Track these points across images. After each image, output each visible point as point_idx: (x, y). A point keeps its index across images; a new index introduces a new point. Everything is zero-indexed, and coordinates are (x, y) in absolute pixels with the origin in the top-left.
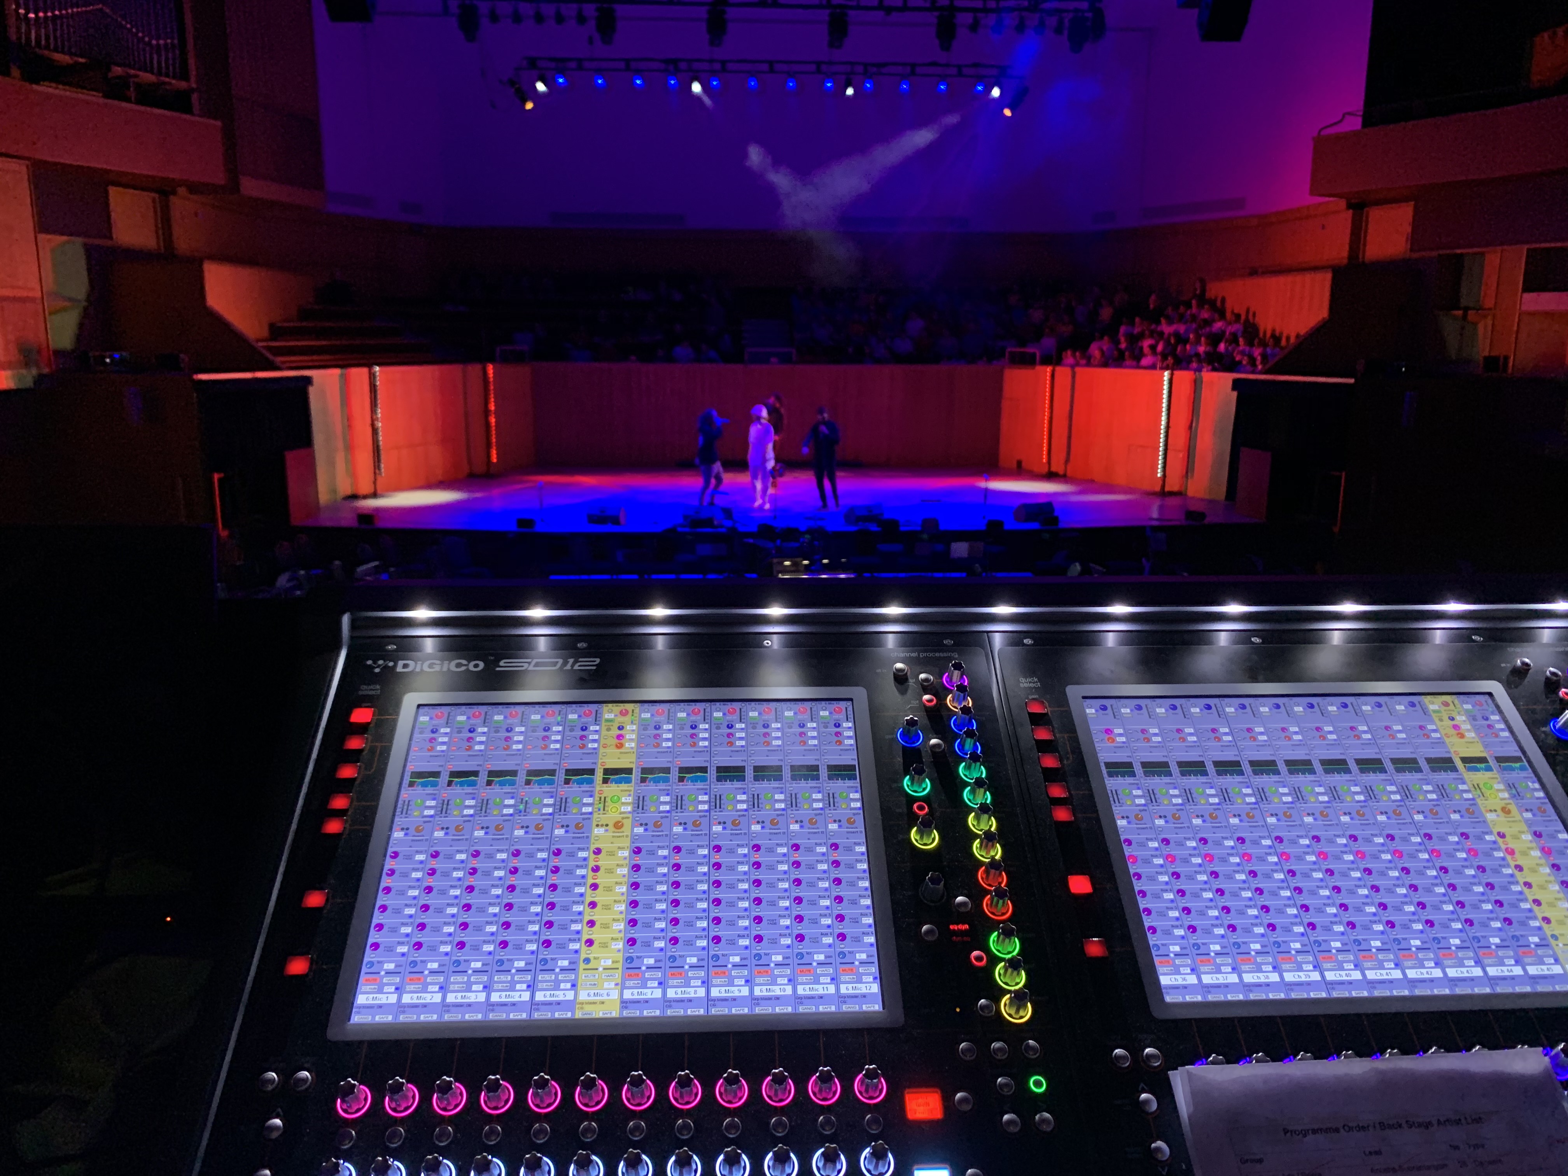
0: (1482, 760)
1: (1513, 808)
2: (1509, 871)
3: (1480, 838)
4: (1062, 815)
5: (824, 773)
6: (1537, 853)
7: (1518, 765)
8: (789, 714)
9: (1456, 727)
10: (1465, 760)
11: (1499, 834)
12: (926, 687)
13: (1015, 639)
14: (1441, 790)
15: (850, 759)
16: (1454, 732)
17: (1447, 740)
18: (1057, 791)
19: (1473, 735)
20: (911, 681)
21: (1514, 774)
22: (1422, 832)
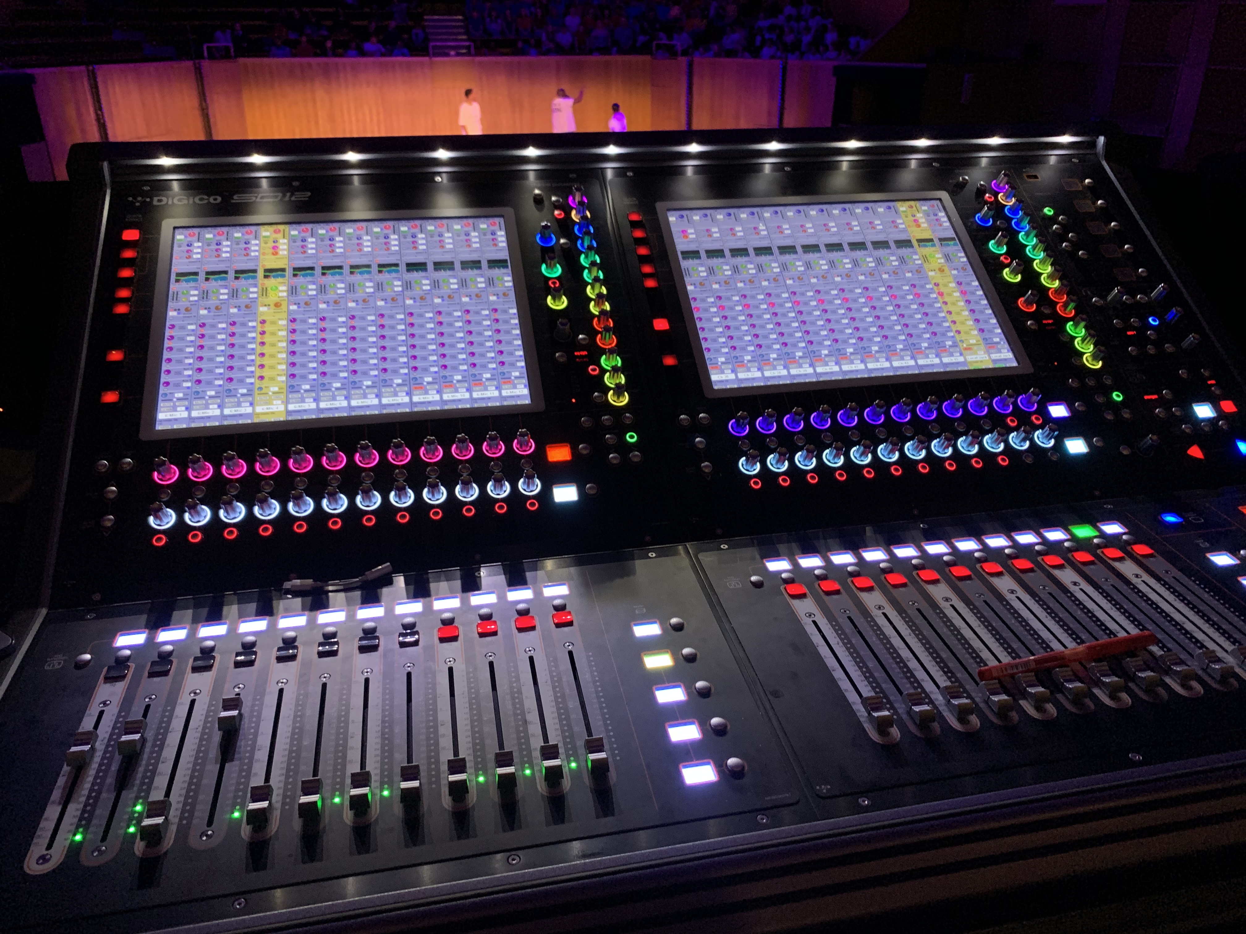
0: (931, 240)
1: (946, 269)
2: (939, 305)
3: (923, 287)
4: (650, 283)
5: (484, 264)
6: (957, 294)
7: (952, 243)
8: (457, 227)
9: (915, 221)
10: (919, 241)
11: (935, 284)
12: (556, 206)
13: (620, 173)
14: (902, 260)
15: (504, 255)
16: (914, 224)
17: (909, 229)
18: (647, 269)
19: (926, 225)
20: (546, 203)
21: (949, 248)
22: (887, 285)
